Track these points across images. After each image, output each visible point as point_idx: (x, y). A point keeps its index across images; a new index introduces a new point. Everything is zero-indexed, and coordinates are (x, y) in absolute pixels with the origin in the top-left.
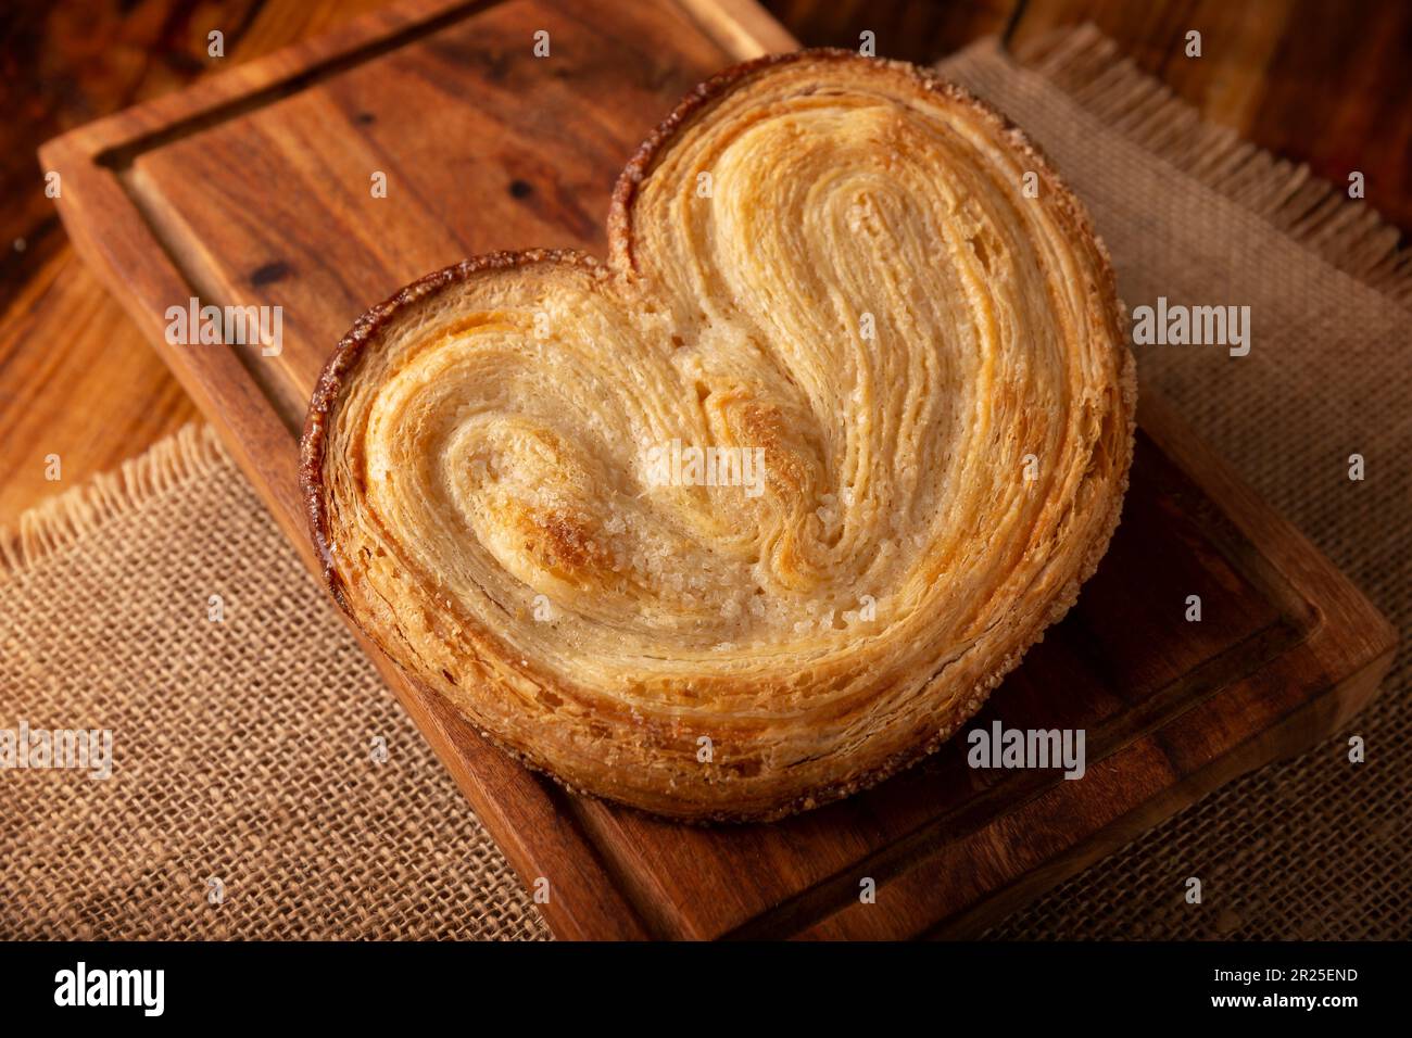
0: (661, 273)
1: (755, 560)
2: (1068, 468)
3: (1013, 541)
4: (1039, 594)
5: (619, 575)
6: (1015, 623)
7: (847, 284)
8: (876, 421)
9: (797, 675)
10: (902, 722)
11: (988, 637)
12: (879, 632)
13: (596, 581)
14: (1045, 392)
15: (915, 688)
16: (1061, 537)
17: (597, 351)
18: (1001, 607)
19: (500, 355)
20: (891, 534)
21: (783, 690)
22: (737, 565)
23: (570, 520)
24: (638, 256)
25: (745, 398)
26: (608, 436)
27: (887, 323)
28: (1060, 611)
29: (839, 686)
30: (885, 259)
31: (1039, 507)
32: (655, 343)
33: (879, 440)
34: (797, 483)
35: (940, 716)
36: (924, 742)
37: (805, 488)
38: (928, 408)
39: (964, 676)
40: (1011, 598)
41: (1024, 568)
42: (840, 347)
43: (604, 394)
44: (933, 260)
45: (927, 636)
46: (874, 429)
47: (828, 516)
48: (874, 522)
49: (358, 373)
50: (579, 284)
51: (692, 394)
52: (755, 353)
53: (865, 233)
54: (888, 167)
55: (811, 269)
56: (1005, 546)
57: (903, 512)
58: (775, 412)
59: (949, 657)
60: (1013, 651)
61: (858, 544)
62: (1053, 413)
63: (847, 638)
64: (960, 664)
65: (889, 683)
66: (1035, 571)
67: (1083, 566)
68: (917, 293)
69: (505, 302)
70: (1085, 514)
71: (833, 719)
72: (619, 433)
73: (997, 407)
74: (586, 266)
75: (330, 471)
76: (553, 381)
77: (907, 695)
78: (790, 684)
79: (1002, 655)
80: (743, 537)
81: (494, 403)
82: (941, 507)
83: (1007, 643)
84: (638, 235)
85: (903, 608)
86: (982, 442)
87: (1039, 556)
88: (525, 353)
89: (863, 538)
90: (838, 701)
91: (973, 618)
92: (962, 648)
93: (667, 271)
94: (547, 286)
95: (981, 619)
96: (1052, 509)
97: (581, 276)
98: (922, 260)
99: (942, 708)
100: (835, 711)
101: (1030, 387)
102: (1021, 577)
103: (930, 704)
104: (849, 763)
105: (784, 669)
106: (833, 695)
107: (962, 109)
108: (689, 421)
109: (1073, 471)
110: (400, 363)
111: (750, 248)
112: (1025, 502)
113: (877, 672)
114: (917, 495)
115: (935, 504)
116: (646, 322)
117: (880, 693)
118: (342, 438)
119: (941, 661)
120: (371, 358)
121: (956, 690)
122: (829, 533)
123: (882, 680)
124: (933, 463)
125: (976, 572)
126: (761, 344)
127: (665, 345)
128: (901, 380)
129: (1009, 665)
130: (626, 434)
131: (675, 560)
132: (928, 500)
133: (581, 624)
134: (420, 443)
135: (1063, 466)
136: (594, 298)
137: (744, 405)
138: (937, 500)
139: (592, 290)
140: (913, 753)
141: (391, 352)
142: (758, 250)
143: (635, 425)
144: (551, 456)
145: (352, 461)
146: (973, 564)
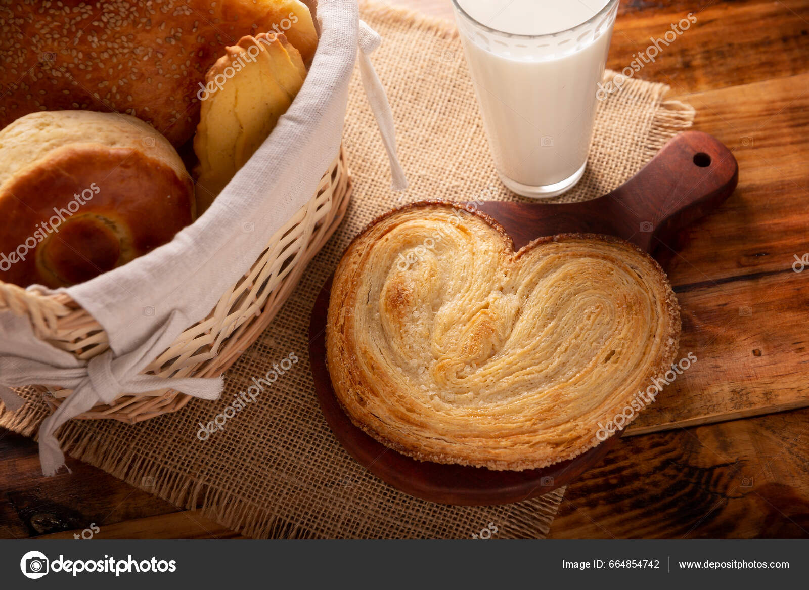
0: (521, 267)
1: (437, 359)
2: (545, 433)
3: (503, 431)
4: (489, 453)
5: (400, 323)
6: (474, 451)
7: (562, 324)
8: (515, 362)
9: (402, 394)
10: (412, 439)
11: (462, 446)
12: (438, 411)
13: (392, 317)
14: (569, 409)
15: (427, 435)
16: (515, 447)
17: (477, 267)
18: (476, 443)
19: (453, 241)
20: (477, 394)
21: (394, 393)
22: (431, 355)
23: (407, 295)
24: (523, 256)
25: (491, 318)
26: (450, 290)
27: (556, 344)
28: (492, 467)
29: (408, 410)
30: (582, 329)
31: (523, 433)
32: (494, 283)
33: (508, 368)
34: (471, 352)
35: (424, 450)
36: (412, 451)
37: (472, 356)
38: (533, 376)
39: (443, 449)
40: (481, 444)
41: (495, 442)
42: (534, 336)
43: (463, 279)
44: (594, 344)
45: (447, 427)
46: (511, 364)
47: (468, 369)
48: (475, 385)
49: (418, 209)
50: (498, 247)
51: (483, 303)
52: (513, 312)
53: (586, 316)
54: (619, 307)
55: (559, 309)
56: (498, 430)
57: (488, 392)
58: (493, 330)
59: (446, 439)
60: (465, 458)
61: (465, 385)
62: (563, 416)
63: (428, 402)
64: (446, 444)
65: (422, 426)
66: (497, 446)
67: (513, 463)
68: (577, 346)
69: (476, 232)
70: (531, 450)
71: (397, 416)
72: (452, 292)
73: (550, 397)
74: (507, 244)
75: (379, 225)
76: (456, 263)
77: (422, 434)
78: (397, 394)
79: (461, 456)
80: (440, 349)
81: (436, 251)
82: (499, 403)
83: (465, 454)
84: (531, 252)
85: (451, 413)
86: (533, 400)
87: (502, 444)
88: (460, 248)
89: (467, 385)
90: (403, 413)
91: (465, 437)
92: (452, 441)
93: (524, 268)
94: (491, 239)
95: (467, 439)
96: (525, 438)
97: (502, 246)
98: (591, 340)
99: (427, 448)
100: (400, 415)
101: (567, 403)
102: (491, 443)
103: (425, 444)
104: (386, 432)
105: (401, 389)
106: (403, 410)
107: (667, 318)
108: (470, 309)
109: (544, 436)
110: (431, 218)
111: (551, 286)
112: (521, 427)
113: (422, 419)
114: (498, 393)
115: (499, 400)
116: (500, 274)
117: (416, 425)
118: (393, 220)
119: (443, 437)
120: (427, 209)
121: (437, 449)
122: (461, 374)
123: (421, 422)
124: (514, 391)
125: (481, 427)
126: (519, 312)
127: (496, 285)
128: (537, 361)
129: (459, 461)
130: (454, 295)
131: (418, 335)
132: (499, 397)
133: (380, 326)
134: (405, 240)
135: (544, 431)
136: (497, 254)
137: (488, 319)
138: (501, 400)
139: (499, 252)
140: (405, 450)
141: (434, 214)
142: (552, 289)
143: (459, 295)
144: (426, 276)
145: (387, 228)
146: (484, 424)
